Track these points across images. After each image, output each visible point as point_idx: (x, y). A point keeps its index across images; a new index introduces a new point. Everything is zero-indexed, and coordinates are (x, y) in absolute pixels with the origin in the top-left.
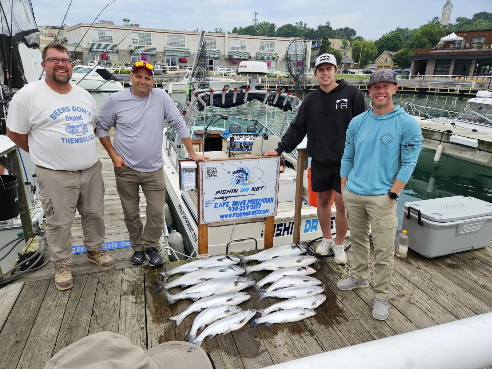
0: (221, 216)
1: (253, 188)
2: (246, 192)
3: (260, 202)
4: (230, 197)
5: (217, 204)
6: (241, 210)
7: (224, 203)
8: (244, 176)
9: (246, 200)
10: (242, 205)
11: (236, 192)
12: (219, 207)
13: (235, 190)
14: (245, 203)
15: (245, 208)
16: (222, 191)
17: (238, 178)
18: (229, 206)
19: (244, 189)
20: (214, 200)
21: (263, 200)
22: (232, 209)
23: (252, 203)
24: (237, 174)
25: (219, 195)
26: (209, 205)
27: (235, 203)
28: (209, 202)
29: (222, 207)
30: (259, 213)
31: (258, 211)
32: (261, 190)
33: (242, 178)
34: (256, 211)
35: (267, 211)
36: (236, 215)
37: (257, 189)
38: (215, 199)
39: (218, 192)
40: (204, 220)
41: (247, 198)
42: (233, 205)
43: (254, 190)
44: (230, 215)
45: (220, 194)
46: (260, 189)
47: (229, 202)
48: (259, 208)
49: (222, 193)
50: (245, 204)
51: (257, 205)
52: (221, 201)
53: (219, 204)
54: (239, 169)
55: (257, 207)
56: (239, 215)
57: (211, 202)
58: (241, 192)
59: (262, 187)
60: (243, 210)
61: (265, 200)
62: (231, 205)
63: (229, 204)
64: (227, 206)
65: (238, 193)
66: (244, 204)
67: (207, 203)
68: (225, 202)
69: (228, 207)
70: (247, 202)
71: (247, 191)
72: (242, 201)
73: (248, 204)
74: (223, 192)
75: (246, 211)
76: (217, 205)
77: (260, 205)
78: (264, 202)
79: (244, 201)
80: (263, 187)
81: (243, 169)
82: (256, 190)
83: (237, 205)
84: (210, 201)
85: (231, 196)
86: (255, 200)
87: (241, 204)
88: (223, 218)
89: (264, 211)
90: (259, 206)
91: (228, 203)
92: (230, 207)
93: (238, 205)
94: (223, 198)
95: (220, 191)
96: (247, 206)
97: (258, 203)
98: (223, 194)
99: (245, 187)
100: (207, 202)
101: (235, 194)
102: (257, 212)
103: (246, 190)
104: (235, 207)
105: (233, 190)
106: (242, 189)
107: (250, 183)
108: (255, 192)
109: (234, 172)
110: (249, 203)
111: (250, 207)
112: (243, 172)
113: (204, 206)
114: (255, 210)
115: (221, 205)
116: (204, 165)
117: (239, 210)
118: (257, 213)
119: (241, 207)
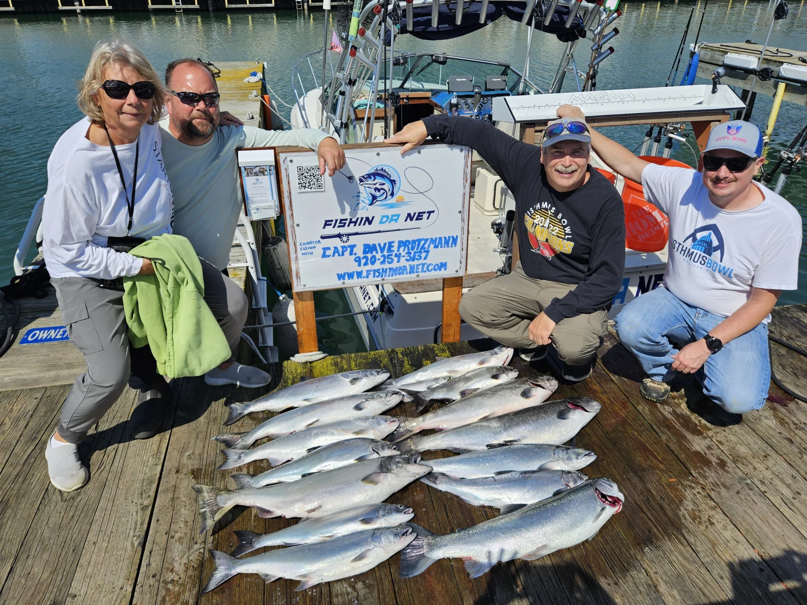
0: (338, 274)
1: (409, 215)
2: (393, 222)
3: (426, 246)
4: (357, 234)
5: (329, 249)
6: (383, 262)
7: (343, 247)
8: (388, 186)
9: (393, 242)
10: (385, 253)
11: (370, 223)
12: (334, 256)
13: (367, 219)
14: (392, 249)
15: (392, 259)
16: (336, 220)
17: (373, 192)
18: (355, 254)
19: (387, 217)
20: (322, 240)
21: (433, 241)
22: (363, 261)
23: (408, 249)
24: (370, 181)
25: (330, 231)
26: (310, 251)
27: (369, 248)
28: (308, 246)
29: (339, 255)
30: (425, 269)
31: (423, 265)
32: (428, 218)
33: (382, 191)
34: (417, 265)
35: (443, 266)
36: (372, 273)
37: (419, 216)
38: (323, 238)
39: (327, 223)
40: (302, 283)
41: (396, 237)
42: (365, 252)
43: (411, 219)
44: (359, 274)
45: (334, 227)
46: (426, 215)
47: (355, 246)
48: (425, 258)
49: (338, 224)
50: (393, 251)
51: (420, 252)
52: (337, 242)
53: (333, 249)
54: (373, 171)
55: (421, 257)
56: (379, 273)
57: (314, 245)
58: (381, 222)
59: (430, 213)
60: (390, 263)
61: (438, 243)
62: (359, 251)
63: (355, 250)
64: (351, 254)
65: (374, 227)
66: (389, 250)
67: (305, 246)
68: (346, 244)
69: (354, 257)
70: (396, 245)
71: (396, 221)
72: (385, 244)
73: (398, 251)
74: (340, 223)
75: (395, 265)
76: (328, 253)
77: (428, 252)
78: (436, 247)
79: (390, 243)
80: (433, 212)
81: (382, 170)
82: (417, 219)
83: (374, 253)
84: (311, 242)
85: (360, 231)
86: (414, 242)
87: (382, 250)
88: (344, 279)
89: (437, 265)
90: (423, 255)
91: (352, 247)
92: (359, 257)
93: (377, 253)
94: (339, 236)
95: (332, 221)
96: (396, 255)
97: (423, 247)
98: (339, 227)
99: (390, 212)
100: (304, 244)
101: (367, 228)
102: (420, 267)
103: (392, 220)
104: (369, 256)
105: (362, 218)
106: (383, 217)
107: (401, 202)
108: (415, 223)
109: (363, 177)
110: (402, 249)
111: (404, 256)
112: (382, 176)
113: (300, 252)
114: (416, 262)
115: (338, 252)
116: (291, 161)
117: (378, 262)
118: (420, 270)
119: (383, 256)
